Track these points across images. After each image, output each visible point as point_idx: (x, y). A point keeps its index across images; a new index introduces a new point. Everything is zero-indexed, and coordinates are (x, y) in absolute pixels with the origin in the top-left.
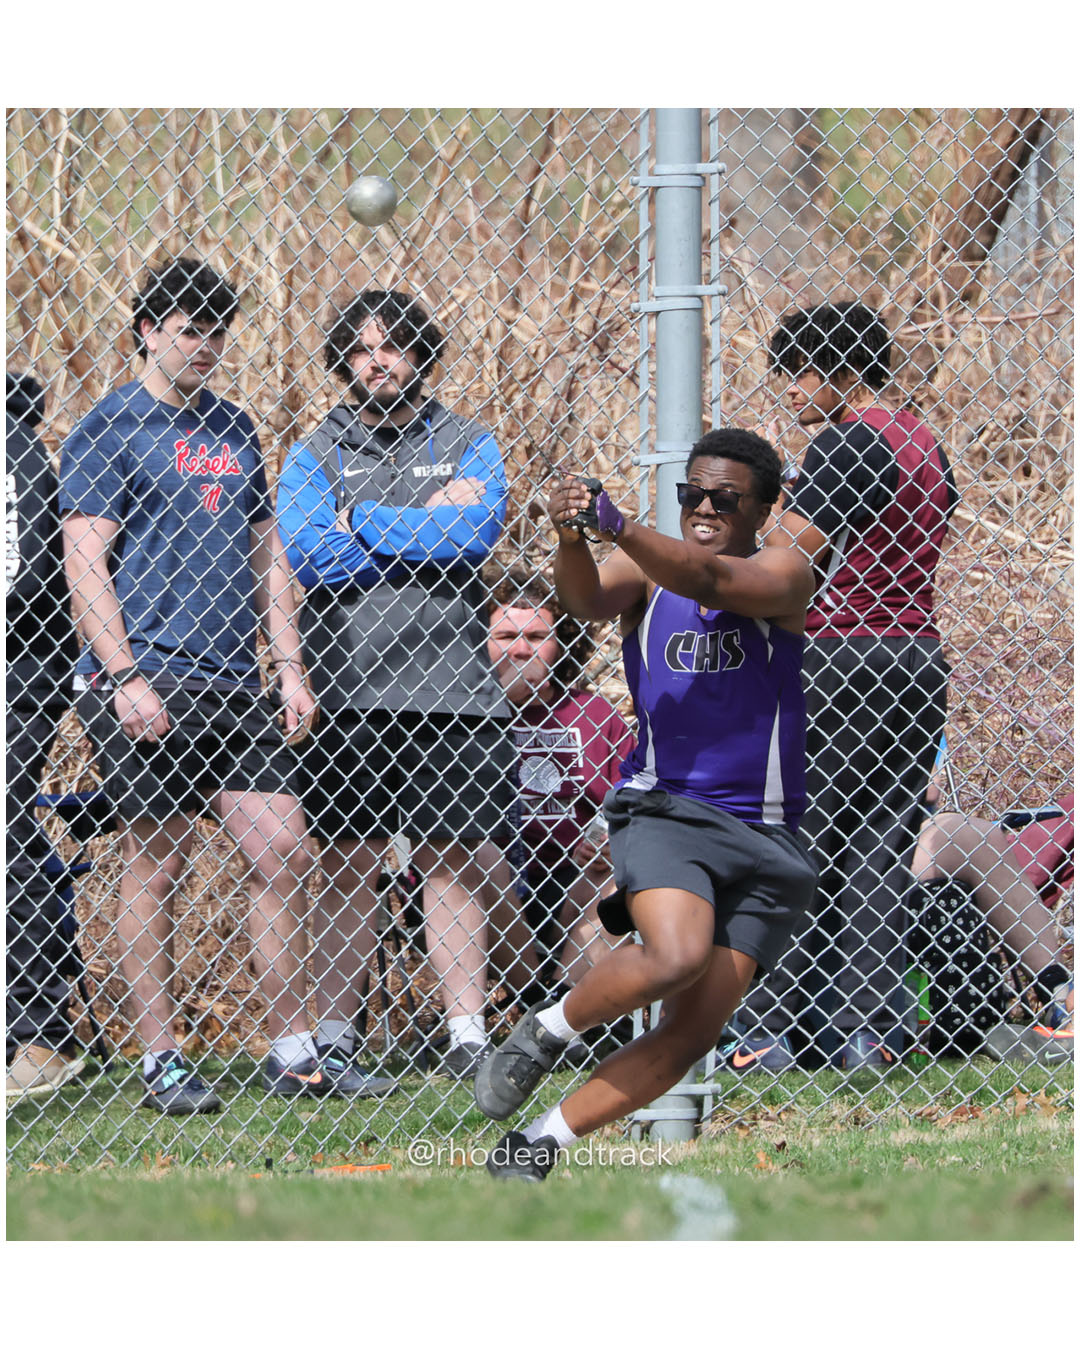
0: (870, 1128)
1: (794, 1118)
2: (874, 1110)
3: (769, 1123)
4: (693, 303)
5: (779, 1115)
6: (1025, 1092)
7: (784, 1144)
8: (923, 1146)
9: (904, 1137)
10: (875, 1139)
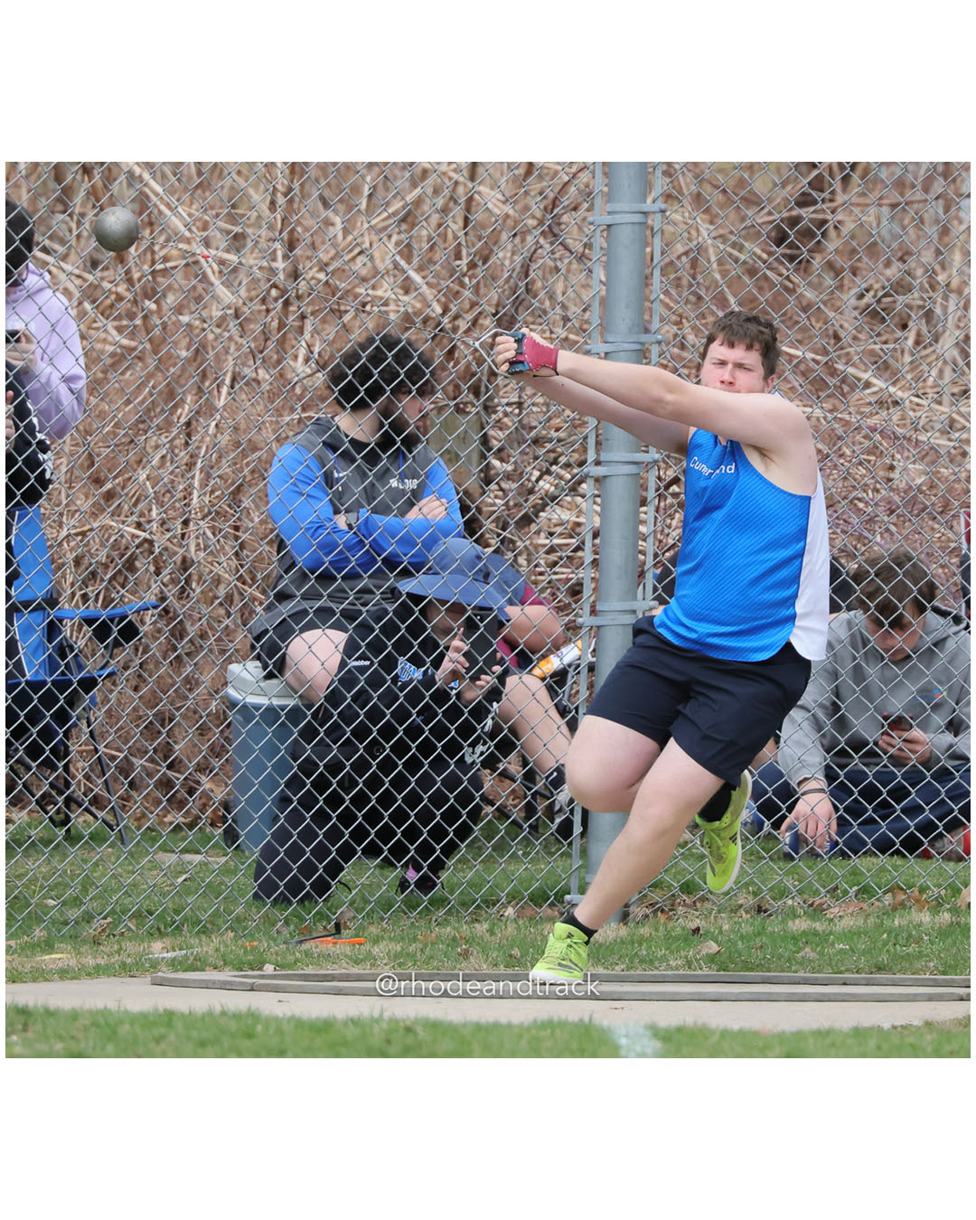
0: (771, 915)
1: (708, 905)
2: (774, 899)
3: (685, 910)
4: (637, 218)
5: (694, 902)
6: (902, 889)
7: (698, 929)
8: (816, 934)
9: (800, 925)
10: (774, 926)
